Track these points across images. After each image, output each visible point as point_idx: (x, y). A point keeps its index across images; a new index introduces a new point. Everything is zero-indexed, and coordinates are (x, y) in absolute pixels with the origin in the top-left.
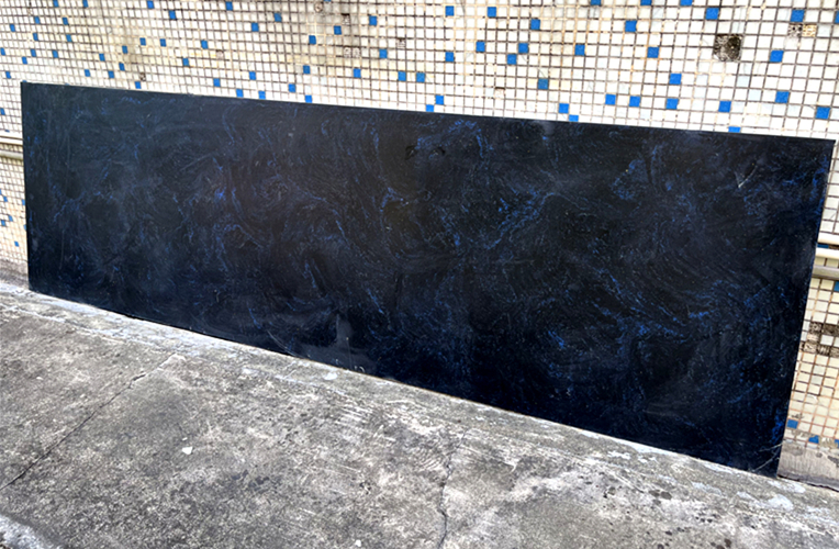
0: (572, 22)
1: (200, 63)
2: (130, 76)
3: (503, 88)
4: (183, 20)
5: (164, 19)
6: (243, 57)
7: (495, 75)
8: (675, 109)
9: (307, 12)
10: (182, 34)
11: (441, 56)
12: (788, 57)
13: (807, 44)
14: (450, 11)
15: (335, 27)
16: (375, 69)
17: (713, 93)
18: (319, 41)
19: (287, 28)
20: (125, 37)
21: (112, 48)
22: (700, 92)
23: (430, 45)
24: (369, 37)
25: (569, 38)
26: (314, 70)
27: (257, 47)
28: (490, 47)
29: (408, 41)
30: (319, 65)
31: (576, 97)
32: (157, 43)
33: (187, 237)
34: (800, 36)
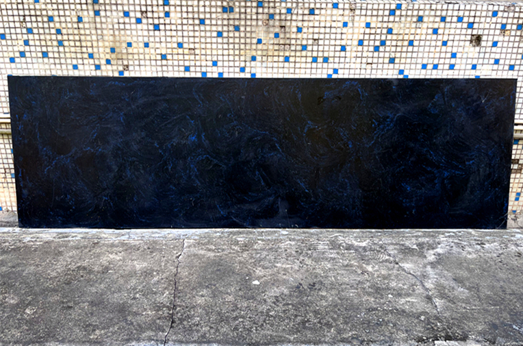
0: (408, 30)
1: (175, 57)
2: (115, 68)
3: (371, 64)
4: (165, 30)
5: (149, 30)
6: (209, 52)
7: (367, 57)
8: (453, 69)
9: (257, 25)
10: (163, 39)
11: (338, 48)
12: (499, 44)
13: (506, 39)
14: (345, 25)
15: (275, 34)
16: (298, 57)
17: (469, 61)
18: (263, 42)
19: (242, 35)
20: (114, 42)
21: (101, 50)
22: (464, 61)
23: (333, 42)
24: (296, 39)
25: (406, 37)
26: (259, 58)
27: (220, 46)
28: (366, 43)
29: (320, 41)
30: (262, 56)
31: (408, 66)
32: (142, 45)
33: (167, 169)
34: (504, 35)
